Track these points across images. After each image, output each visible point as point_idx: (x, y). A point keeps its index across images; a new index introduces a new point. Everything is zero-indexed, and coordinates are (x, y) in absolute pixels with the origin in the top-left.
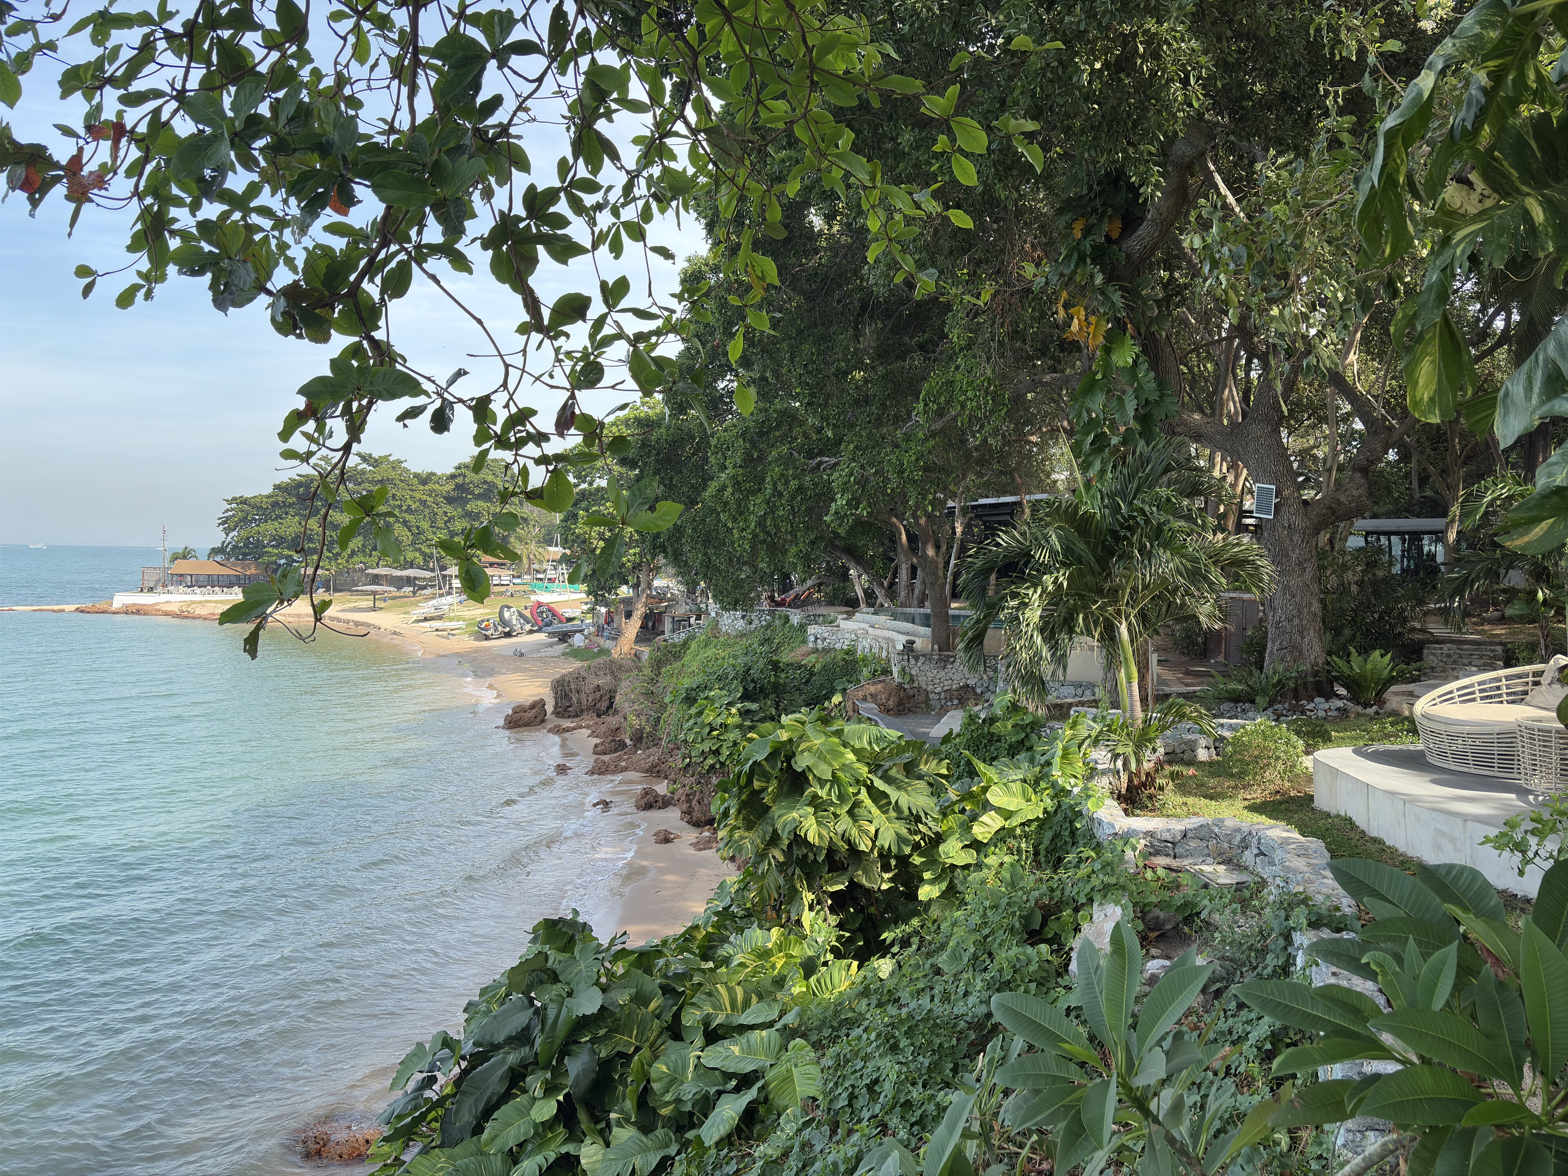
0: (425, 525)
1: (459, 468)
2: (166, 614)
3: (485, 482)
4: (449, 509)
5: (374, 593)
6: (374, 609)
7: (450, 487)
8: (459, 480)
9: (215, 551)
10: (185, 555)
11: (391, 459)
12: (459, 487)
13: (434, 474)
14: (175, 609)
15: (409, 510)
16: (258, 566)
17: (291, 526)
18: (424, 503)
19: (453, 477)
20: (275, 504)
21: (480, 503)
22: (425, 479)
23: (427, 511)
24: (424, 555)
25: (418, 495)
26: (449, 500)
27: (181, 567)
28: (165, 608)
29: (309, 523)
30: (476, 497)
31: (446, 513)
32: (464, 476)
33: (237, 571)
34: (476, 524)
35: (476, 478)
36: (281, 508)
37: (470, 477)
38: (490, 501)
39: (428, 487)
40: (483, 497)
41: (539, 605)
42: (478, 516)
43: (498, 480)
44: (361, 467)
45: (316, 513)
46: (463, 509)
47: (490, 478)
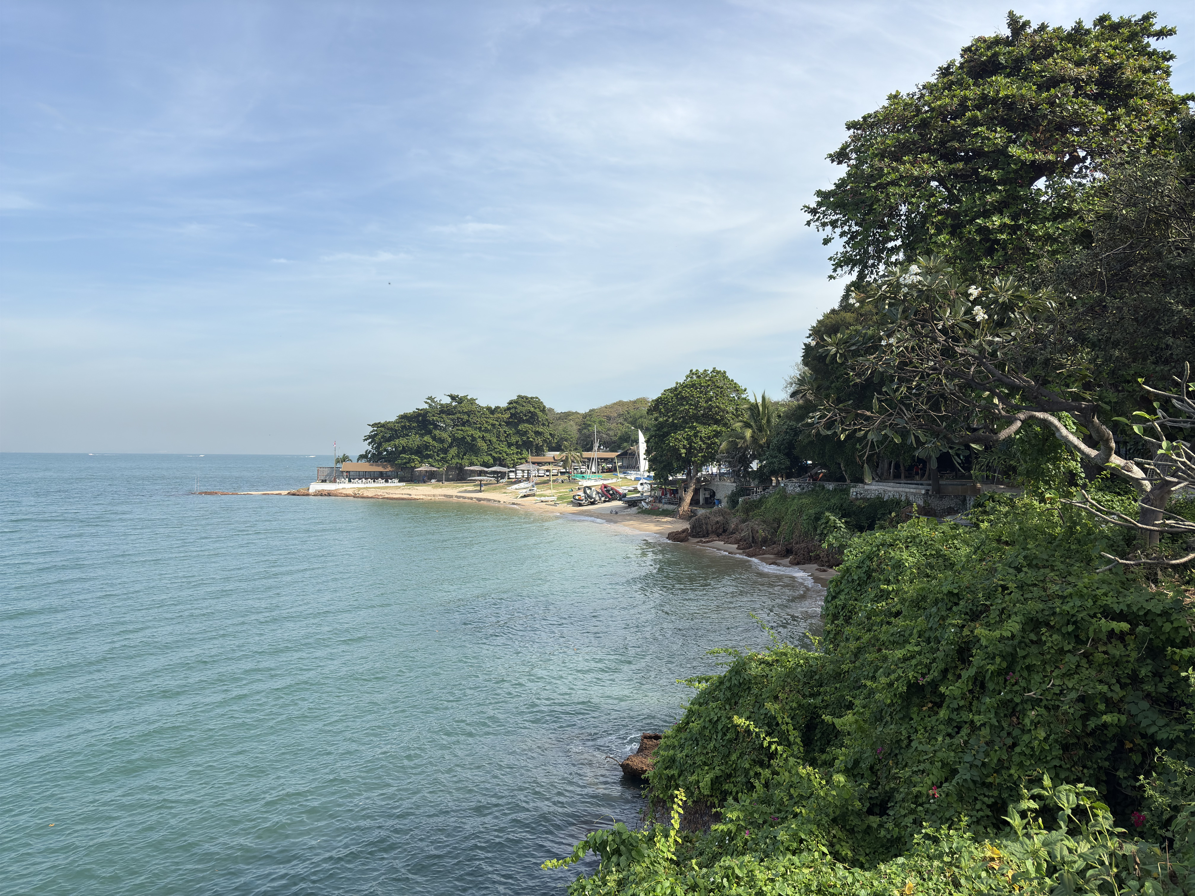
0: (494, 439)
1: (510, 403)
2: (347, 496)
3: (530, 412)
4: (506, 429)
5: (481, 481)
6: (480, 491)
7: (507, 415)
8: (513, 411)
9: (361, 457)
10: (345, 459)
11: (469, 397)
12: (513, 415)
13: (498, 407)
14: (350, 492)
15: (486, 430)
16: (392, 466)
17: (415, 440)
18: (493, 425)
19: (509, 409)
20: (404, 427)
21: (526, 425)
22: (492, 411)
23: (495, 431)
24: (494, 458)
25: (491, 421)
26: (508, 423)
27: (344, 467)
28: (344, 492)
29: (426, 438)
30: (524, 422)
31: (505, 432)
32: (516, 408)
33: (380, 469)
34: (525, 438)
35: (524, 409)
36: (407, 429)
37: (520, 409)
38: (532, 424)
39: (495, 416)
40: (528, 421)
41: (606, 486)
42: (525, 433)
43: (537, 411)
44: (454, 404)
45: (429, 432)
46: (516, 429)
47: (532, 409)
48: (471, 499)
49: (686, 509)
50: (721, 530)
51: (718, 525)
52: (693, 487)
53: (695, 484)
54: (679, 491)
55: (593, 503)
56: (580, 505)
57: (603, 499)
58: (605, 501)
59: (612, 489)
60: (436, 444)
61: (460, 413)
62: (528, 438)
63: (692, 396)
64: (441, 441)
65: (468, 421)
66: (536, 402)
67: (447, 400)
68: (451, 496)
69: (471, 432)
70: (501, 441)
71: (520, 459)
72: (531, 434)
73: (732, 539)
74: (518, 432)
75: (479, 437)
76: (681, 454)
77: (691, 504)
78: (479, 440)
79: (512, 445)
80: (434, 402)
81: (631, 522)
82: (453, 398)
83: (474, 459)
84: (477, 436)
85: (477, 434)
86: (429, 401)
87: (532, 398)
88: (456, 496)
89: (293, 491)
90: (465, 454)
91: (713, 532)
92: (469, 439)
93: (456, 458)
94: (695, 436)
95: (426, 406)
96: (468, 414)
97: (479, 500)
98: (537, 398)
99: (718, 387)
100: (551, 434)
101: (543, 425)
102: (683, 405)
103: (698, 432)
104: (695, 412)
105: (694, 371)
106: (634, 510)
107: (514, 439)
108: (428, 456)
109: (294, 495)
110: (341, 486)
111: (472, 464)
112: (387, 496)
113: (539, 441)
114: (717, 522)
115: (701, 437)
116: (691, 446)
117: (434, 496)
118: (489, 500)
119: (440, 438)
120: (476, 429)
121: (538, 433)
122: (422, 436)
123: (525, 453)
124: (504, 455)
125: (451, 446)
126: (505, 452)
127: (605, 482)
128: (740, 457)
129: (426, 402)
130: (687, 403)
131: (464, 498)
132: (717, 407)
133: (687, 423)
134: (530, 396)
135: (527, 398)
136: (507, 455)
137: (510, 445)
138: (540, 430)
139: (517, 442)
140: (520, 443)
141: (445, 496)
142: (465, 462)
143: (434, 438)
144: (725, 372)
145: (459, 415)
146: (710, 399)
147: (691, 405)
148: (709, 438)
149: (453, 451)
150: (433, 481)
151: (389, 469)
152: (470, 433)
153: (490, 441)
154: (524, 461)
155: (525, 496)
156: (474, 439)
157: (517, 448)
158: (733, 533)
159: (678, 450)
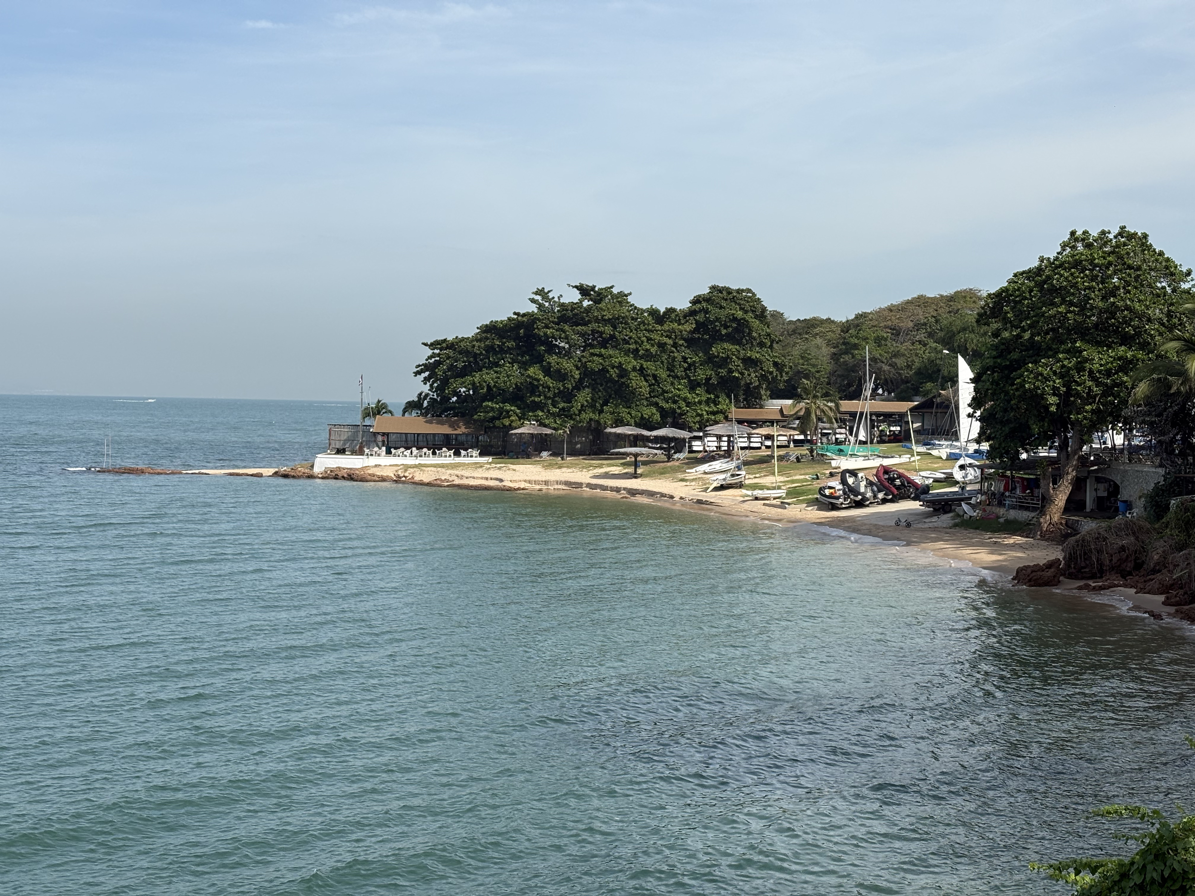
0: (663, 374)
1: (696, 301)
2: (383, 479)
3: (735, 319)
4: (687, 353)
5: (636, 455)
6: (635, 476)
7: (689, 327)
8: (700, 317)
9: (411, 406)
10: (380, 409)
11: (615, 291)
12: (700, 326)
13: (672, 310)
14: (390, 473)
15: (648, 356)
16: (467, 425)
17: (510, 374)
18: (662, 346)
19: (692, 313)
20: (490, 349)
21: (726, 345)
23: (665, 357)
24: (661, 410)
25: (657, 338)
26: (691, 342)
27: (378, 424)
28: (379, 472)
29: (531, 371)
30: (722, 339)
31: (685, 359)
32: (706, 311)
33: (446, 430)
34: (723, 372)
35: (722, 314)
36: (496, 353)
37: (714, 312)
38: (739, 343)
39: (666, 327)
40: (730, 338)
41: (886, 470)
42: (725, 362)
43: (749, 316)
44: (586, 303)
45: (538, 359)
46: (706, 353)
47: (740, 314)
48: (618, 490)
49: (1056, 518)
50: (1129, 566)
51: (1124, 555)
52: (1072, 474)
53: (1076, 468)
54: (1042, 483)
55: (859, 504)
56: (834, 507)
57: (881, 496)
58: (884, 501)
59: (900, 476)
60: (550, 382)
61: (597, 320)
62: (731, 371)
63: (1075, 286)
64: (561, 376)
65: (612, 337)
66: (747, 300)
67: (573, 297)
68: (579, 485)
69: (619, 358)
70: (676, 377)
71: (714, 413)
72: (736, 363)
73: (1154, 585)
74: (710, 360)
75: (634, 369)
76: (1047, 407)
77: (1067, 510)
78: (633, 374)
79: (699, 385)
80: (549, 300)
81: (940, 545)
82: (584, 291)
83: (623, 412)
84: (629, 367)
85: (631, 363)
86: (538, 298)
87: (739, 291)
88: (589, 485)
89: (284, 469)
90: (606, 403)
91: (1112, 568)
92: (614, 373)
93: (588, 410)
94: (1079, 368)
95: (533, 308)
96: (614, 322)
97: (633, 492)
98: (749, 291)
99: (1130, 267)
100: (775, 364)
101: (762, 345)
102: (1053, 304)
103: (1086, 360)
104: (1079, 319)
105: (1079, 233)
106: (946, 519)
107: (701, 374)
108: (537, 406)
109: (286, 476)
110: (372, 461)
111: (619, 422)
112: (457, 482)
113: (752, 377)
114: (1123, 548)
115: (1091, 372)
116: (1069, 389)
117: (546, 483)
118: (651, 494)
119: (558, 371)
120: (627, 352)
121: (749, 362)
122: (524, 366)
123: (724, 403)
124: (683, 404)
125: (579, 386)
126: (685, 399)
127: (887, 462)
128: (1176, 414)
129: (533, 301)
130: (1063, 301)
131: (604, 488)
132: (1127, 308)
133: (1062, 343)
134: (734, 287)
135: (729, 291)
136: (688, 404)
137: (693, 386)
138: (755, 355)
139: (708, 379)
140: (714, 381)
141: (567, 483)
142: (607, 418)
143: (547, 371)
144: (1145, 236)
145: (595, 325)
146: (1113, 292)
147: (1071, 304)
148: (1108, 373)
149: (583, 397)
150: (545, 454)
151: (462, 430)
152: (616, 361)
153: (655, 377)
154: (721, 417)
155: (722, 488)
156: (623, 373)
157: (708, 392)
158: (1154, 571)
159: (1042, 397)
